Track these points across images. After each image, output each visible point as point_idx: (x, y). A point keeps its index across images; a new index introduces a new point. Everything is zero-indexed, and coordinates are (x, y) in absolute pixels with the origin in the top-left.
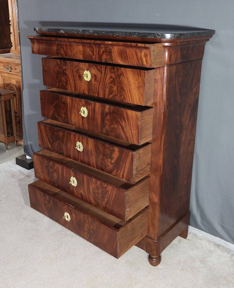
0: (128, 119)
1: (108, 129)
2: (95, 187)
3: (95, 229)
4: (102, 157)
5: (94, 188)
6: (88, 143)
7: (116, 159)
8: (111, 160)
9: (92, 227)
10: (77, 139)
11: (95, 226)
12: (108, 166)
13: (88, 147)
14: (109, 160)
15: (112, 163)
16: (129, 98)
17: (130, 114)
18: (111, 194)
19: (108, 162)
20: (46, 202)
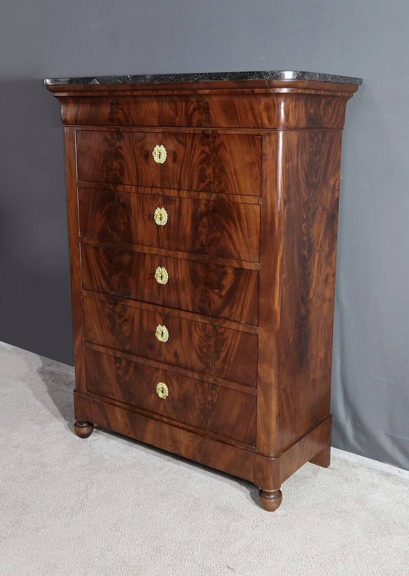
0: (240, 219)
1: (204, 242)
2: (203, 335)
3: (215, 401)
4: (204, 288)
5: (201, 337)
6: (178, 268)
7: (228, 288)
8: (219, 290)
9: (211, 398)
10: (156, 263)
11: (215, 396)
12: (214, 303)
13: (177, 275)
14: (217, 291)
15: (221, 297)
16: (234, 185)
17: (243, 210)
18: (233, 343)
19: (213, 295)
20: (120, 372)
